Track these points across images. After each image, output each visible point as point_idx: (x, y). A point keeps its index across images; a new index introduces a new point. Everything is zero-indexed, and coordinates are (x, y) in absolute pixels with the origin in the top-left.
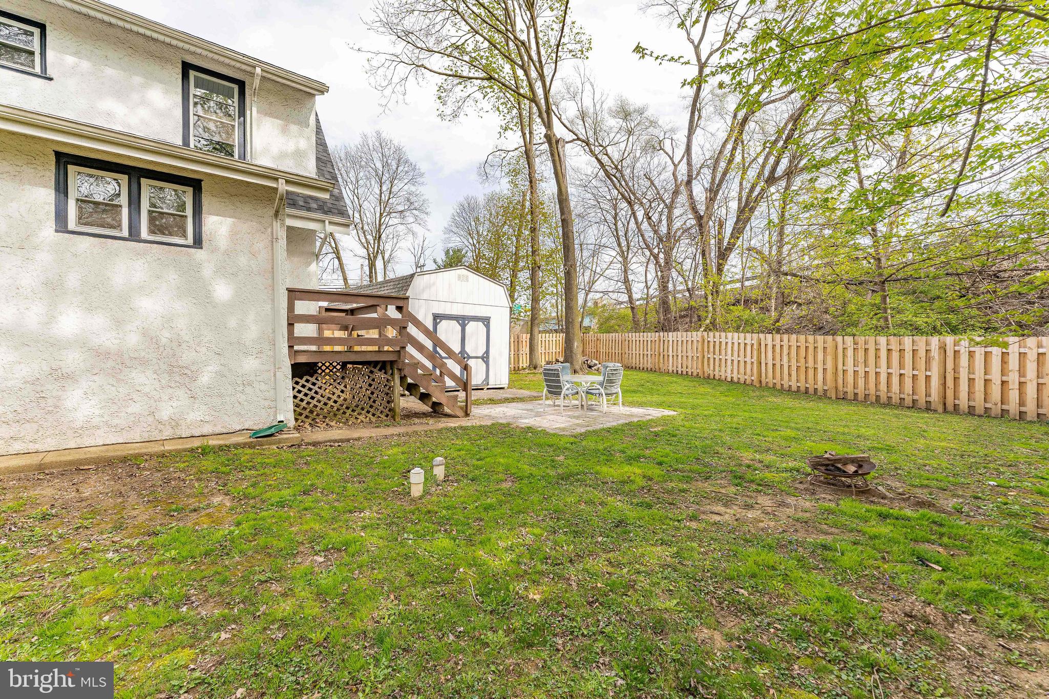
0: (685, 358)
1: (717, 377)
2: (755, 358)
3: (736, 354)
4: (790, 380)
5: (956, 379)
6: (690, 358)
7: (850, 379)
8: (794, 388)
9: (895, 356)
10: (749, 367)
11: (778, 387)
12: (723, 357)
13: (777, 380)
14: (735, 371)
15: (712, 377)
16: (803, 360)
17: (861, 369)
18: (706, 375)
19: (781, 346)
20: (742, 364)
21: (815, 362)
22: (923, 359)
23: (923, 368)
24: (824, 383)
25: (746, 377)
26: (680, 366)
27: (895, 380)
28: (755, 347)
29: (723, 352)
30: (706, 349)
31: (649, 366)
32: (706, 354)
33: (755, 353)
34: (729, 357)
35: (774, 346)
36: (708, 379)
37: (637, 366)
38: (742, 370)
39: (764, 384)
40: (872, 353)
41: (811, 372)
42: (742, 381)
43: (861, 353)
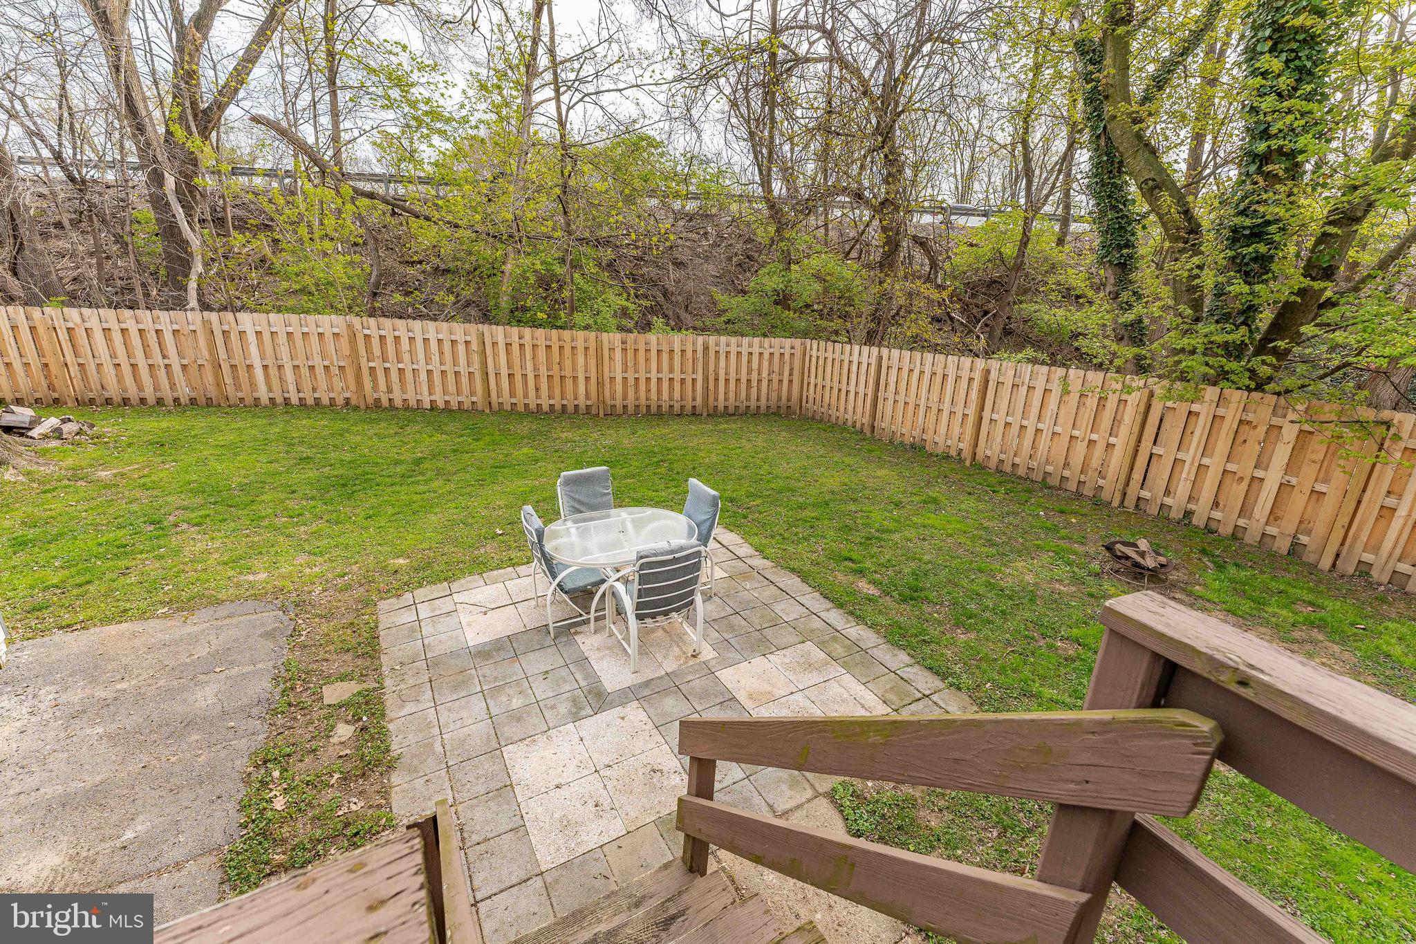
0: (305, 371)
1: (398, 403)
2: (476, 366)
3: (436, 358)
4: (538, 397)
5: (716, 380)
6: (319, 370)
7: (619, 388)
8: (546, 408)
9: (665, 356)
10: (465, 380)
11: (521, 408)
12: (406, 365)
13: (519, 399)
14: (438, 389)
15: (385, 402)
16: (556, 367)
17: (631, 376)
18: (370, 401)
19: (521, 345)
20: (451, 378)
21: (574, 369)
22: (691, 361)
23: (690, 370)
24: (587, 397)
25: (460, 399)
26: (292, 388)
27: (665, 385)
28: (474, 346)
29: (407, 357)
30: (362, 351)
31: (184, 392)
32: (363, 361)
33: (476, 358)
34: (422, 367)
35: (508, 345)
36: (378, 409)
37: (132, 392)
38: (452, 387)
39: (495, 406)
40: (642, 353)
41: (569, 382)
42: (454, 405)
43: (630, 354)
